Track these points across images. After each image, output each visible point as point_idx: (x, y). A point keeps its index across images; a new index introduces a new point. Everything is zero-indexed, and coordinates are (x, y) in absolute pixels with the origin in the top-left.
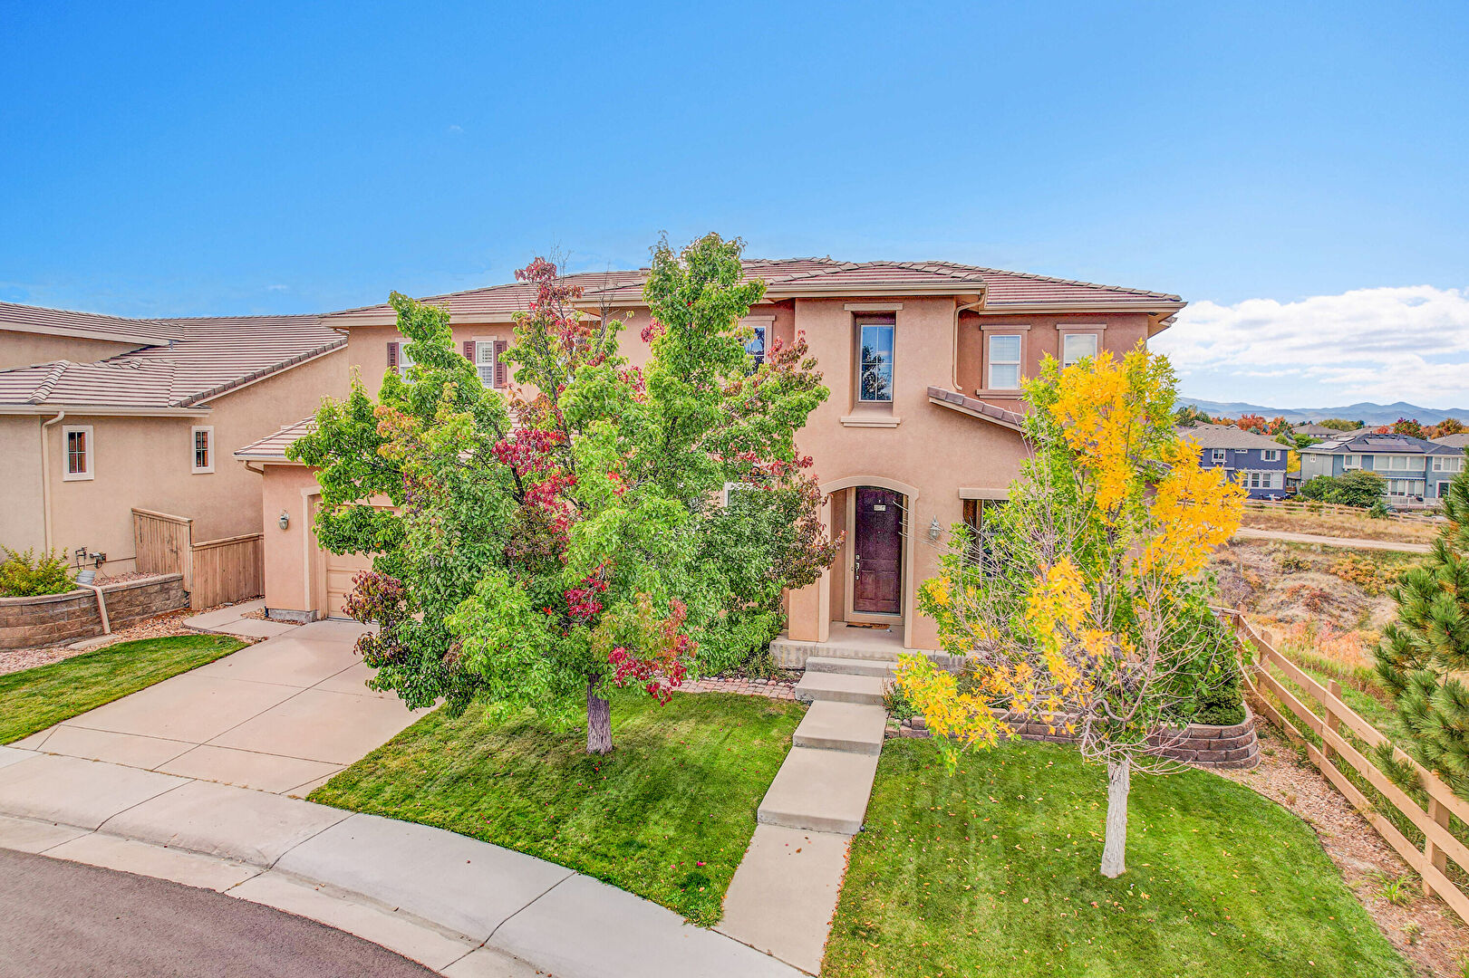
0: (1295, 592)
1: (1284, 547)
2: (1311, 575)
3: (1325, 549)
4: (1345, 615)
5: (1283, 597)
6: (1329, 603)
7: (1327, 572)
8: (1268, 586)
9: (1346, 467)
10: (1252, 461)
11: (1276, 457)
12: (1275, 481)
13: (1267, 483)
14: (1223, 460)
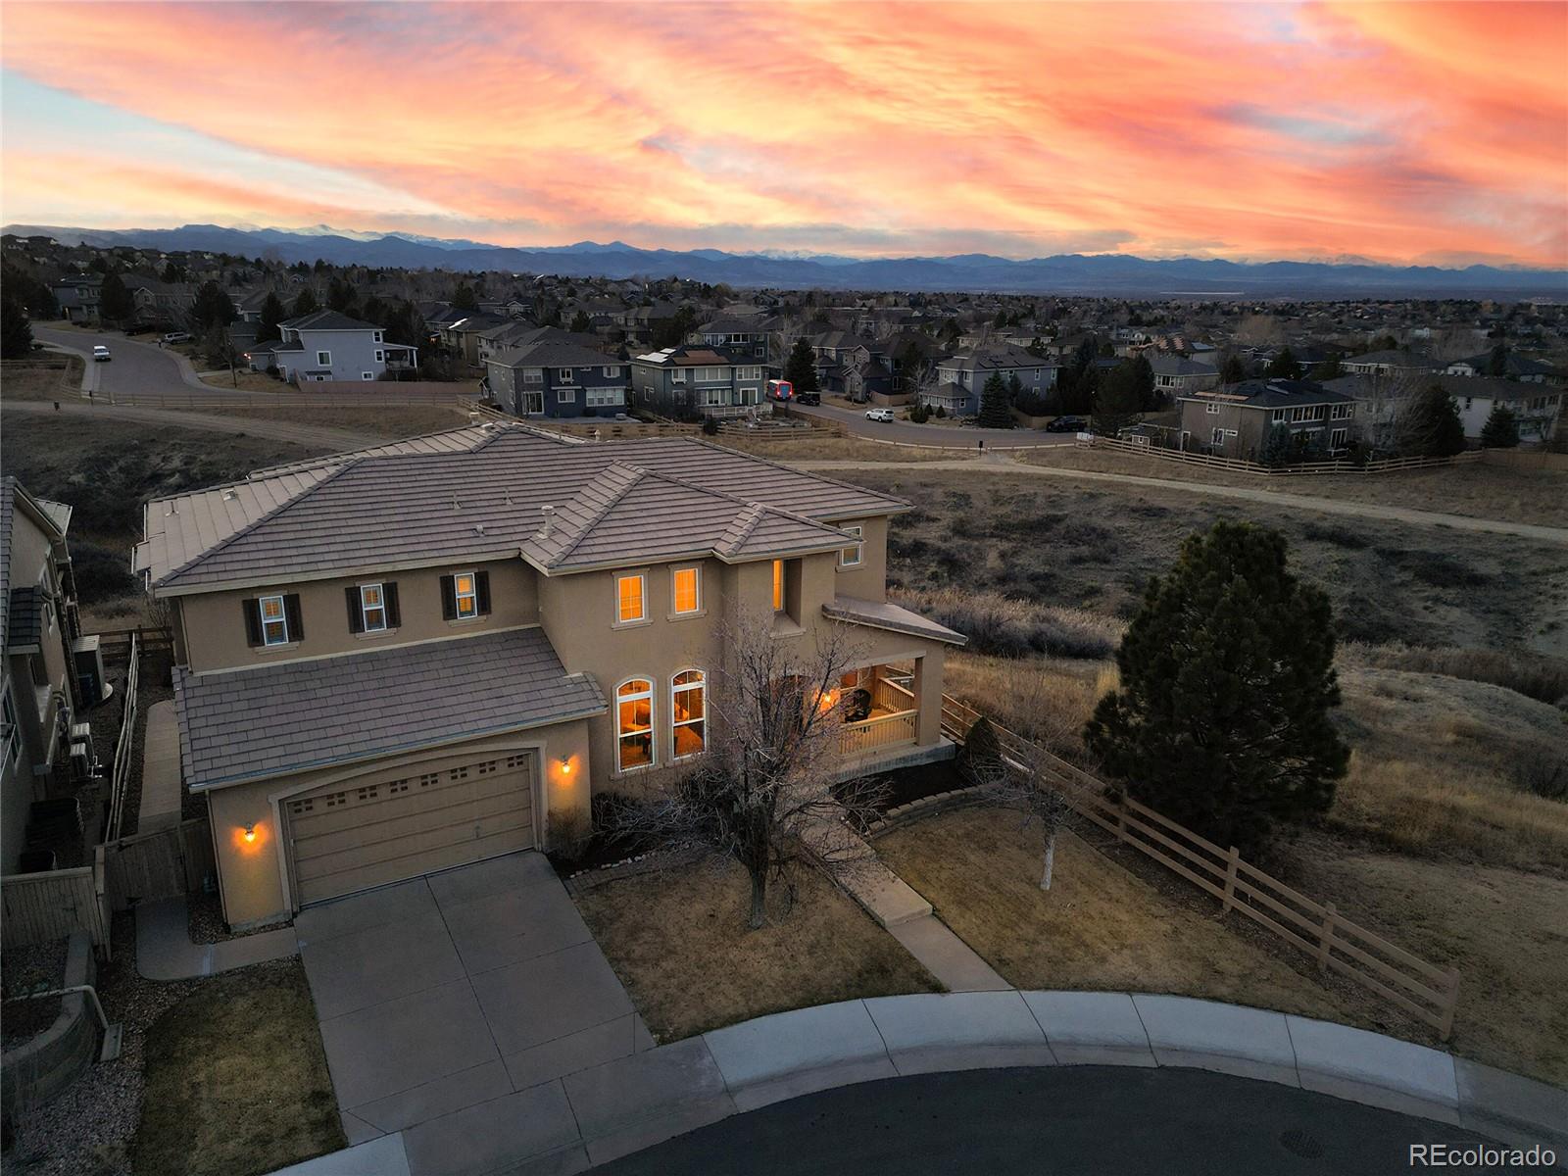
9: (674, 380)
10: (596, 379)
11: (616, 373)
12: (617, 396)
13: (610, 400)
14: (570, 379)
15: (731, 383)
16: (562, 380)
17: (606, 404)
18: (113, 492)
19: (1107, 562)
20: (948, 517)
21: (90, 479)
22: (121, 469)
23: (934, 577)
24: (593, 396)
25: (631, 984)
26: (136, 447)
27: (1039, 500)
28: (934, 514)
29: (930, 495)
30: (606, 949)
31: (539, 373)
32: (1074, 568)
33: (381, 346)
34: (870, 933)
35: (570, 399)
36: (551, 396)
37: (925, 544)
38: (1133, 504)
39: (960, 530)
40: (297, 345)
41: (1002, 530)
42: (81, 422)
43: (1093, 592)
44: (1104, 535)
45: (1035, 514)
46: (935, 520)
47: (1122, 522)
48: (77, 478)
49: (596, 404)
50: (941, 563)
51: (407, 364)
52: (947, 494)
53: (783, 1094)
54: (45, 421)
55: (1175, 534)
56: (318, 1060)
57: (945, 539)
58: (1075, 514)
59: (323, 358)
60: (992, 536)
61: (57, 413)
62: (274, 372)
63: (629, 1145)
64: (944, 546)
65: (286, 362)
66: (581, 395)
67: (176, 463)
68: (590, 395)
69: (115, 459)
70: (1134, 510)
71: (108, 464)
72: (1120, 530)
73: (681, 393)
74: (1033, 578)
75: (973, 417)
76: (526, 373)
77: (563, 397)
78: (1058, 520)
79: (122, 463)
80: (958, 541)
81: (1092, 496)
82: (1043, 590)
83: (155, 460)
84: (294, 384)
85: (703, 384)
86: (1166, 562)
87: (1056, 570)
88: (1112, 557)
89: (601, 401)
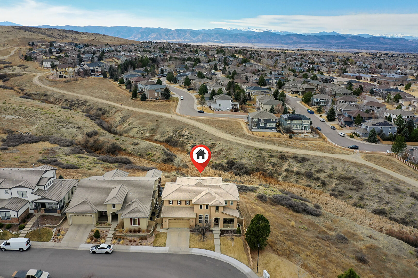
1: (270, 151)
2: (274, 159)
3: (277, 151)
4: (278, 167)
6: (276, 165)
7: (277, 158)
10: (269, 121)
11: (274, 120)
12: (274, 125)
13: (272, 126)
14: (264, 121)
15: (302, 124)
16: (262, 121)
17: (271, 126)
18: (176, 137)
19: (358, 191)
20: (329, 172)
21: (173, 135)
22: (178, 133)
23: (319, 186)
24: (268, 125)
25: (190, 242)
26: (181, 128)
27: (353, 172)
28: (326, 171)
29: (328, 166)
30: (190, 239)
31: (257, 119)
32: (350, 191)
33: (232, 103)
34: (213, 245)
35: (263, 125)
36: (259, 124)
37: (320, 178)
38: (373, 178)
39: (330, 176)
40: (215, 102)
41: (340, 178)
42: (174, 121)
43: (351, 198)
44: (362, 184)
45: (350, 175)
46: (325, 172)
47: (369, 182)
48: (171, 134)
49: (269, 126)
50: (322, 183)
51: (236, 107)
52: (331, 166)
53: (195, 254)
54: (169, 120)
55: (378, 188)
56: (166, 241)
57: (325, 178)
58: (359, 176)
59: (220, 106)
60: (337, 179)
61: (171, 118)
62: (210, 107)
63: (183, 253)
64: (324, 179)
65: (213, 106)
66: (265, 124)
67: (187, 133)
68: (267, 125)
69: (178, 131)
70: (373, 179)
71: (176, 132)
72: (367, 184)
73: (289, 125)
74: (339, 192)
75: (367, 138)
76: (254, 119)
77: (262, 124)
78: (354, 178)
79: (179, 131)
80: (328, 179)
81: (366, 173)
82: (340, 195)
83: (184, 131)
84: (213, 111)
85: (294, 124)
86: (371, 194)
87: (345, 191)
88: (360, 190)
89: (270, 126)
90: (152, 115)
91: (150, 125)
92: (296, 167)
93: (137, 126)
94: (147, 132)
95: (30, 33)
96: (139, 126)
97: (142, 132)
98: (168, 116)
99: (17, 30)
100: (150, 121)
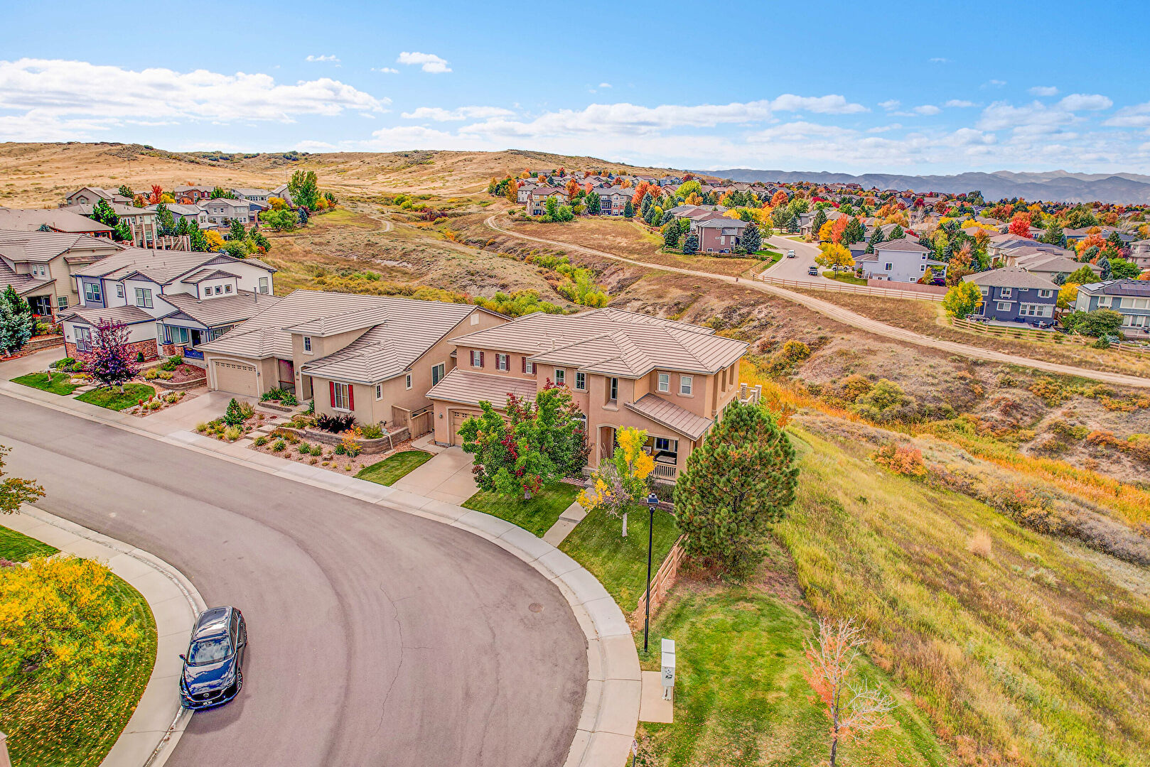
0: (998, 402)
1: (1008, 370)
2: (1014, 391)
3: (1035, 373)
4: (1025, 418)
5: (990, 405)
6: (1017, 411)
7: (1027, 389)
8: (986, 396)
9: (1099, 305)
10: (1031, 295)
11: (1050, 295)
12: (1047, 311)
13: (1040, 313)
14: (1009, 296)
16: (1002, 295)
17: (1035, 315)
21: (725, 317)
24: (1026, 309)
26: (752, 305)
31: (987, 289)
33: (925, 262)
35: (1007, 308)
36: (992, 305)
40: (877, 259)
42: (741, 289)
48: (720, 316)
49: (1027, 314)
51: (939, 276)
54: (729, 286)
56: (407, 472)
59: (888, 267)
62: (860, 272)
65: (868, 267)
66: (1015, 306)
67: (763, 315)
68: (1022, 308)
69: (739, 309)
71: (735, 311)
79: (742, 311)
85: (1128, 311)
89: (1032, 312)
90: (692, 277)
91: (675, 294)
92: (1096, 422)
93: (642, 297)
94: (660, 309)
95: (534, 161)
96: (648, 296)
97: (650, 308)
98: (731, 280)
99: (513, 156)
100: (680, 287)
